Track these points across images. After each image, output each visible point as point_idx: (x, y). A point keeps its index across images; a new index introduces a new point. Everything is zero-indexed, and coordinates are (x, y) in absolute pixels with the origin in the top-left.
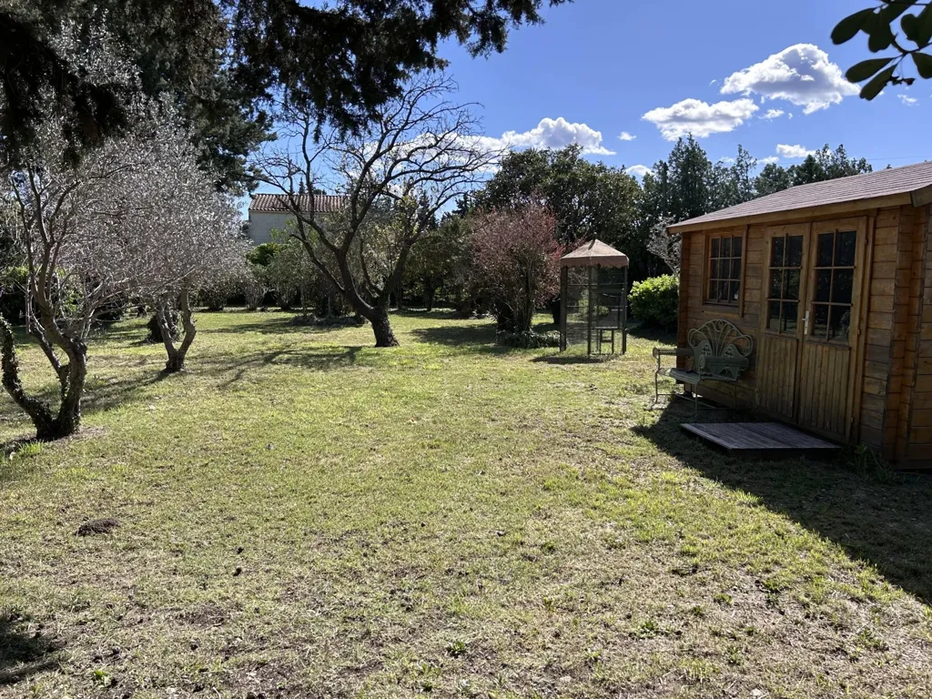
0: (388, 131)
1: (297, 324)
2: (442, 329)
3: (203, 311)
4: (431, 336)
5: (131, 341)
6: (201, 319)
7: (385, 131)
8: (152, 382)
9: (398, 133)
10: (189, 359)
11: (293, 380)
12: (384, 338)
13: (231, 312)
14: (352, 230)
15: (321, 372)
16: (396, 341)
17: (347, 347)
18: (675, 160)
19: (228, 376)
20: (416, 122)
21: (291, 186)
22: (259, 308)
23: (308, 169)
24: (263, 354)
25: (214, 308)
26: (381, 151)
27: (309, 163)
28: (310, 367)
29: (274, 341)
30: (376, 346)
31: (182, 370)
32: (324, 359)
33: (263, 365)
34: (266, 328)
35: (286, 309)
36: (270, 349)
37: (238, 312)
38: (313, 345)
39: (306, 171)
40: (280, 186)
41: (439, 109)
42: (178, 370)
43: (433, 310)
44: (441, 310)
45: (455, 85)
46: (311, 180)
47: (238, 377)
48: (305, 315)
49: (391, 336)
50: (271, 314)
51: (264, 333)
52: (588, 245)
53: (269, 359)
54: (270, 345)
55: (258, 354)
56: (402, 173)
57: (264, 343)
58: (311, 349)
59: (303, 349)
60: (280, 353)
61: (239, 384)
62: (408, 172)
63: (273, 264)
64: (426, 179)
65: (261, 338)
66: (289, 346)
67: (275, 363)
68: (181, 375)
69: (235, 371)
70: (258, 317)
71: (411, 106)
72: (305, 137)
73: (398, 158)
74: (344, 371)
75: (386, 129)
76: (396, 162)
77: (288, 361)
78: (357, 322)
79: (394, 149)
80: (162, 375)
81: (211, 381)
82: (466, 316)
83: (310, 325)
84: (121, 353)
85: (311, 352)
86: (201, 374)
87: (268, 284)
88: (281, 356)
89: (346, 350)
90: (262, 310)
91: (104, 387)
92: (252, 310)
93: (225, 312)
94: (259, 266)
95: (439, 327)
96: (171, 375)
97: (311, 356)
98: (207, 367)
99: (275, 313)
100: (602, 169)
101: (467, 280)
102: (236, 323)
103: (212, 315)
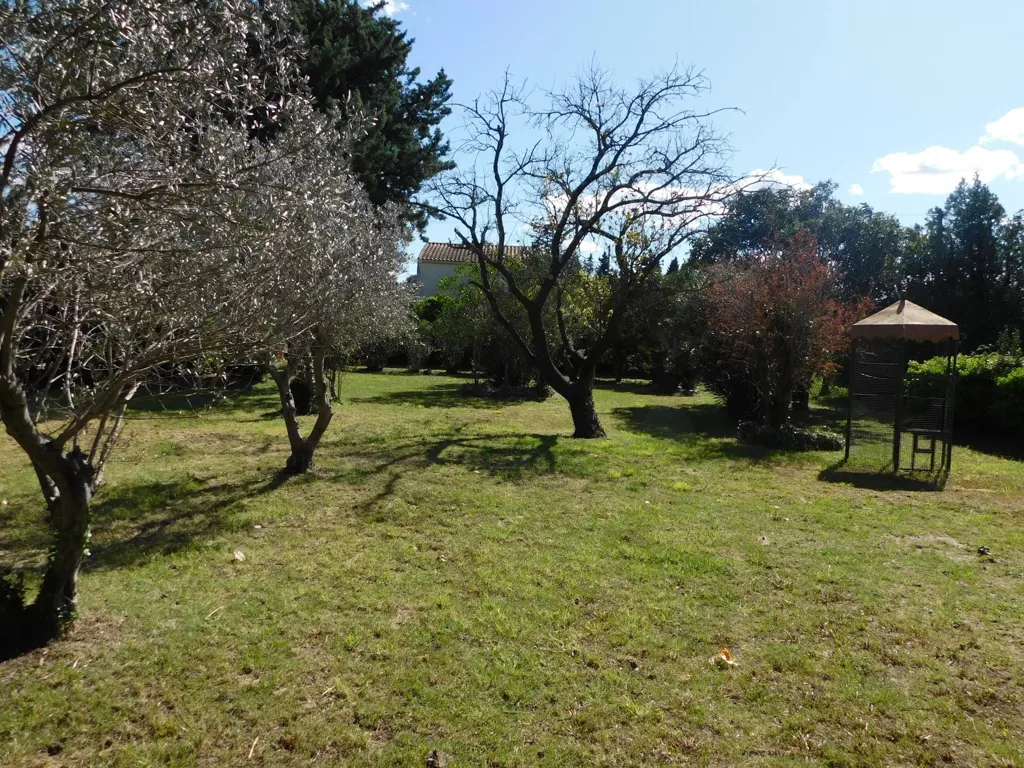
0: (607, 147)
1: (465, 395)
2: (647, 410)
3: (361, 371)
4: (637, 420)
5: (263, 412)
6: (354, 382)
7: (603, 147)
8: (261, 491)
9: (621, 150)
10: (326, 446)
11: (470, 502)
12: (586, 425)
13: (390, 373)
14: (551, 277)
15: (510, 487)
16: (602, 430)
17: (535, 436)
18: (954, 206)
19: (374, 486)
20: (648, 132)
21: (474, 219)
22: (422, 370)
23: (500, 194)
24: (424, 443)
25: (374, 368)
26: (597, 172)
27: (500, 186)
28: (493, 474)
29: (438, 420)
30: (576, 436)
31: (309, 470)
32: (511, 458)
33: (423, 465)
34: (430, 398)
35: (452, 373)
36: (435, 436)
37: (399, 374)
38: (489, 429)
39: (496, 197)
40: (460, 218)
41: (682, 116)
42: (304, 471)
43: (624, 380)
44: (633, 381)
45: (706, 84)
46: (502, 208)
47: (389, 490)
48: (477, 382)
49: (596, 422)
50: (435, 378)
51: (427, 405)
52: (894, 307)
53: (432, 453)
54: (435, 427)
55: (419, 444)
56: (623, 203)
57: (427, 423)
58: (488, 437)
59: (479, 437)
60: (448, 443)
61: (389, 504)
62: (629, 202)
63: (439, 320)
64: (652, 213)
65: (423, 413)
66: (458, 430)
67: (442, 462)
68: (306, 481)
69: (385, 476)
70: (421, 382)
71: (644, 112)
72: (498, 152)
73: (618, 183)
74: (546, 487)
75: (605, 144)
76: (615, 189)
77: (459, 460)
78: (539, 395)
79: (613, 171)
80: (280, 478)
81: (349, 495)
82: (669, 392)
83: (482, 397)
84: (243, 430)
85: (490, 444)
86: (335, 480)
87: (433, 343)
88: (449, 448)
89: (538, 443)
90: (426, 373)
91: (195, 494)
92: (414, 372)
93: (384, 374)
94: (425, 322)
95: (642, 406)
96: (293, 479)
97: (492, 451)
98: (349, 465)
99: (440, 377)
100: (868, 211)
101: (671, 347)
102: (395, 389)
103: (369, 377)
